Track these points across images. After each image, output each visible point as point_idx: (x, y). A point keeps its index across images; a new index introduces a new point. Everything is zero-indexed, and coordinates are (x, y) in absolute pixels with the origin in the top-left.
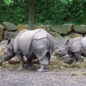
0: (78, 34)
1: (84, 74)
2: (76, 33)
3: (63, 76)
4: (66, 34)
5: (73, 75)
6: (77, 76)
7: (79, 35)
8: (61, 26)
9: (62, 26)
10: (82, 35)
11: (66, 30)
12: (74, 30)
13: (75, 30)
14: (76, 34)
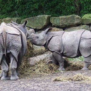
0: (56, 29)
1: (70, 79)
2: (54, 26)
3: (43, 83)
4: (40, 28)
5: (56, 80)
6: (61, 82)
7: (58, 29)
8: (33, 18)
9: (35, 18)
10: (62, 29)
11: (41, 24)
12: (52, 24)
13: (52, 22)
14: (54, 28)
